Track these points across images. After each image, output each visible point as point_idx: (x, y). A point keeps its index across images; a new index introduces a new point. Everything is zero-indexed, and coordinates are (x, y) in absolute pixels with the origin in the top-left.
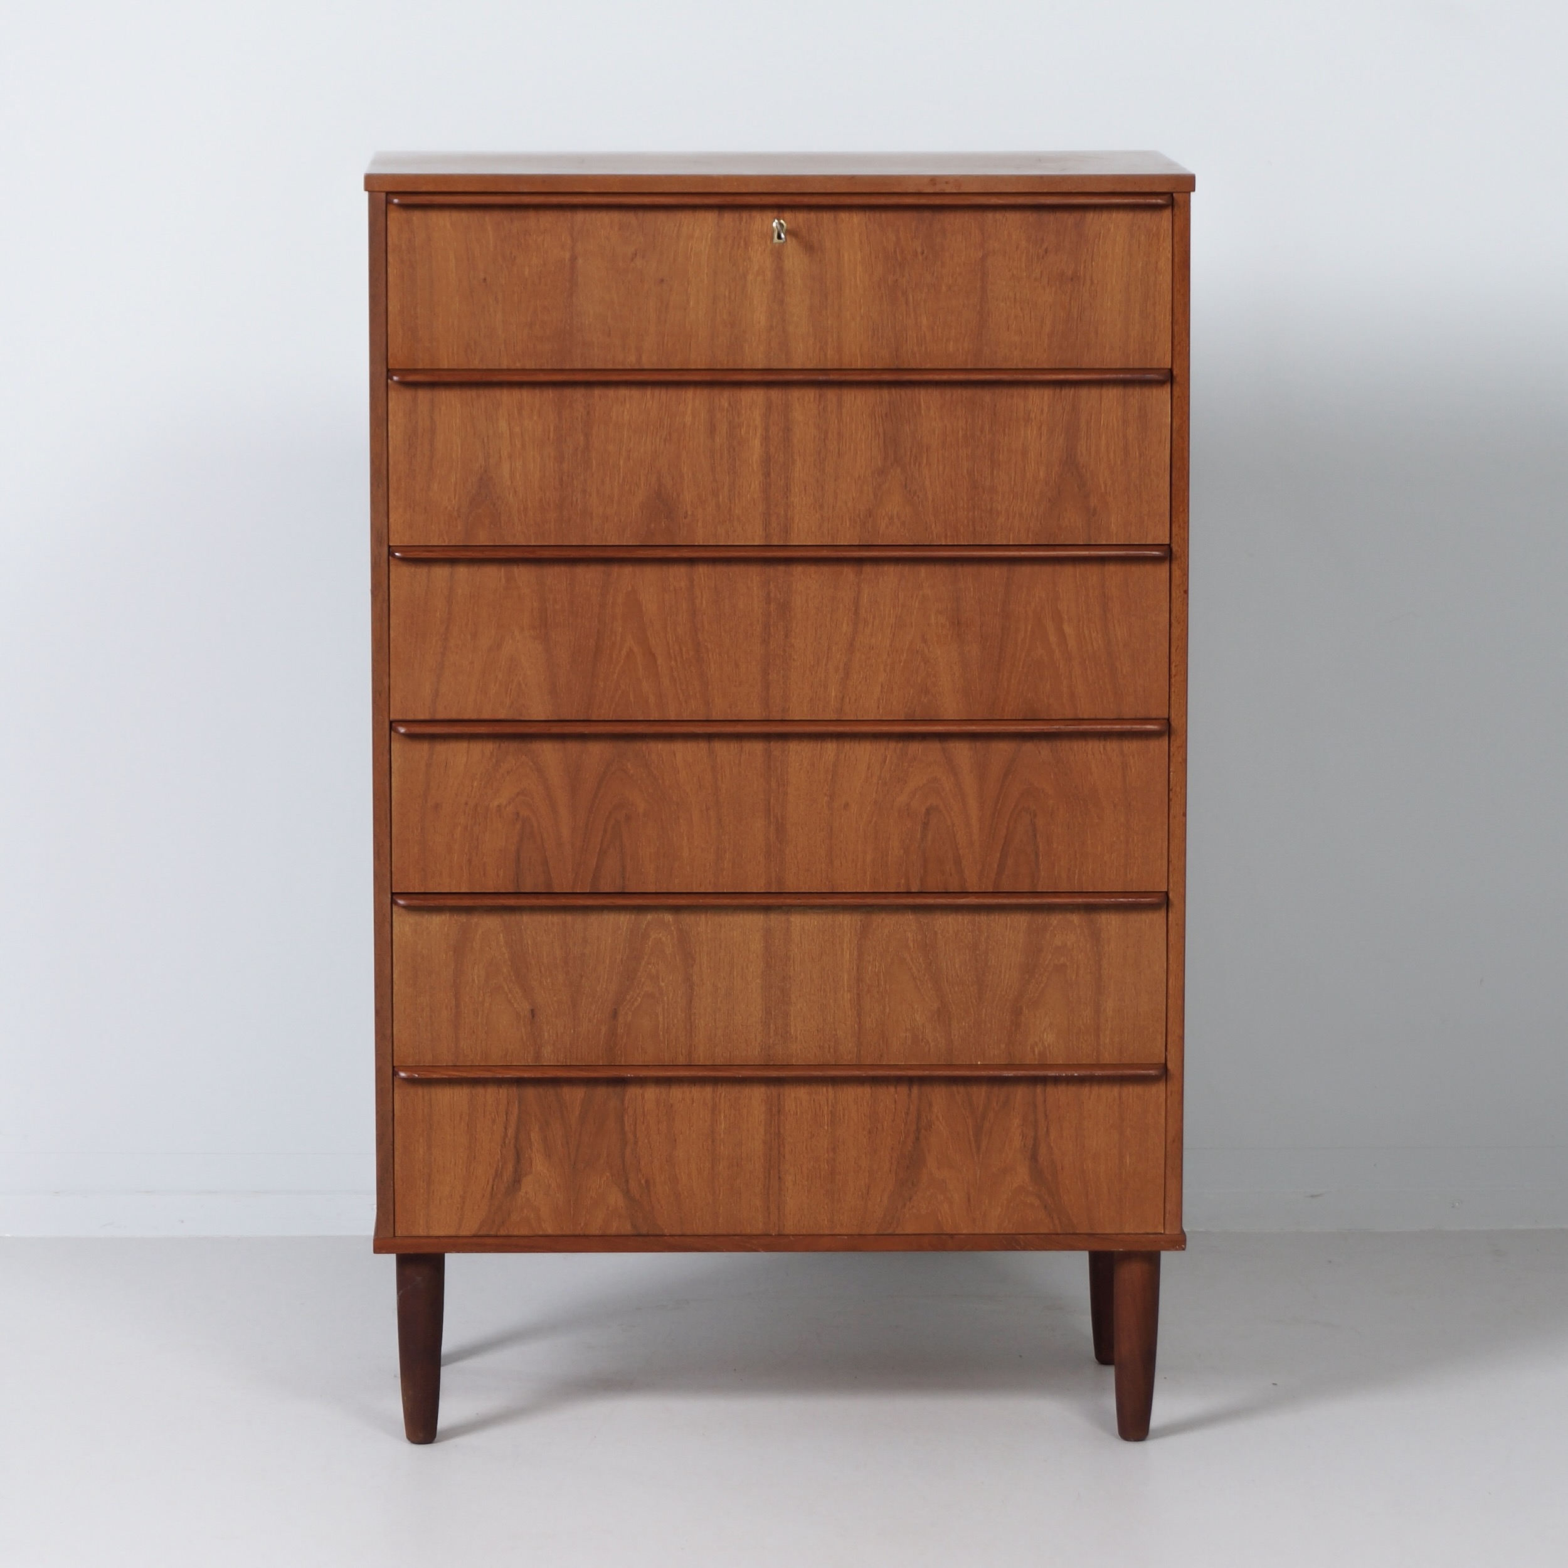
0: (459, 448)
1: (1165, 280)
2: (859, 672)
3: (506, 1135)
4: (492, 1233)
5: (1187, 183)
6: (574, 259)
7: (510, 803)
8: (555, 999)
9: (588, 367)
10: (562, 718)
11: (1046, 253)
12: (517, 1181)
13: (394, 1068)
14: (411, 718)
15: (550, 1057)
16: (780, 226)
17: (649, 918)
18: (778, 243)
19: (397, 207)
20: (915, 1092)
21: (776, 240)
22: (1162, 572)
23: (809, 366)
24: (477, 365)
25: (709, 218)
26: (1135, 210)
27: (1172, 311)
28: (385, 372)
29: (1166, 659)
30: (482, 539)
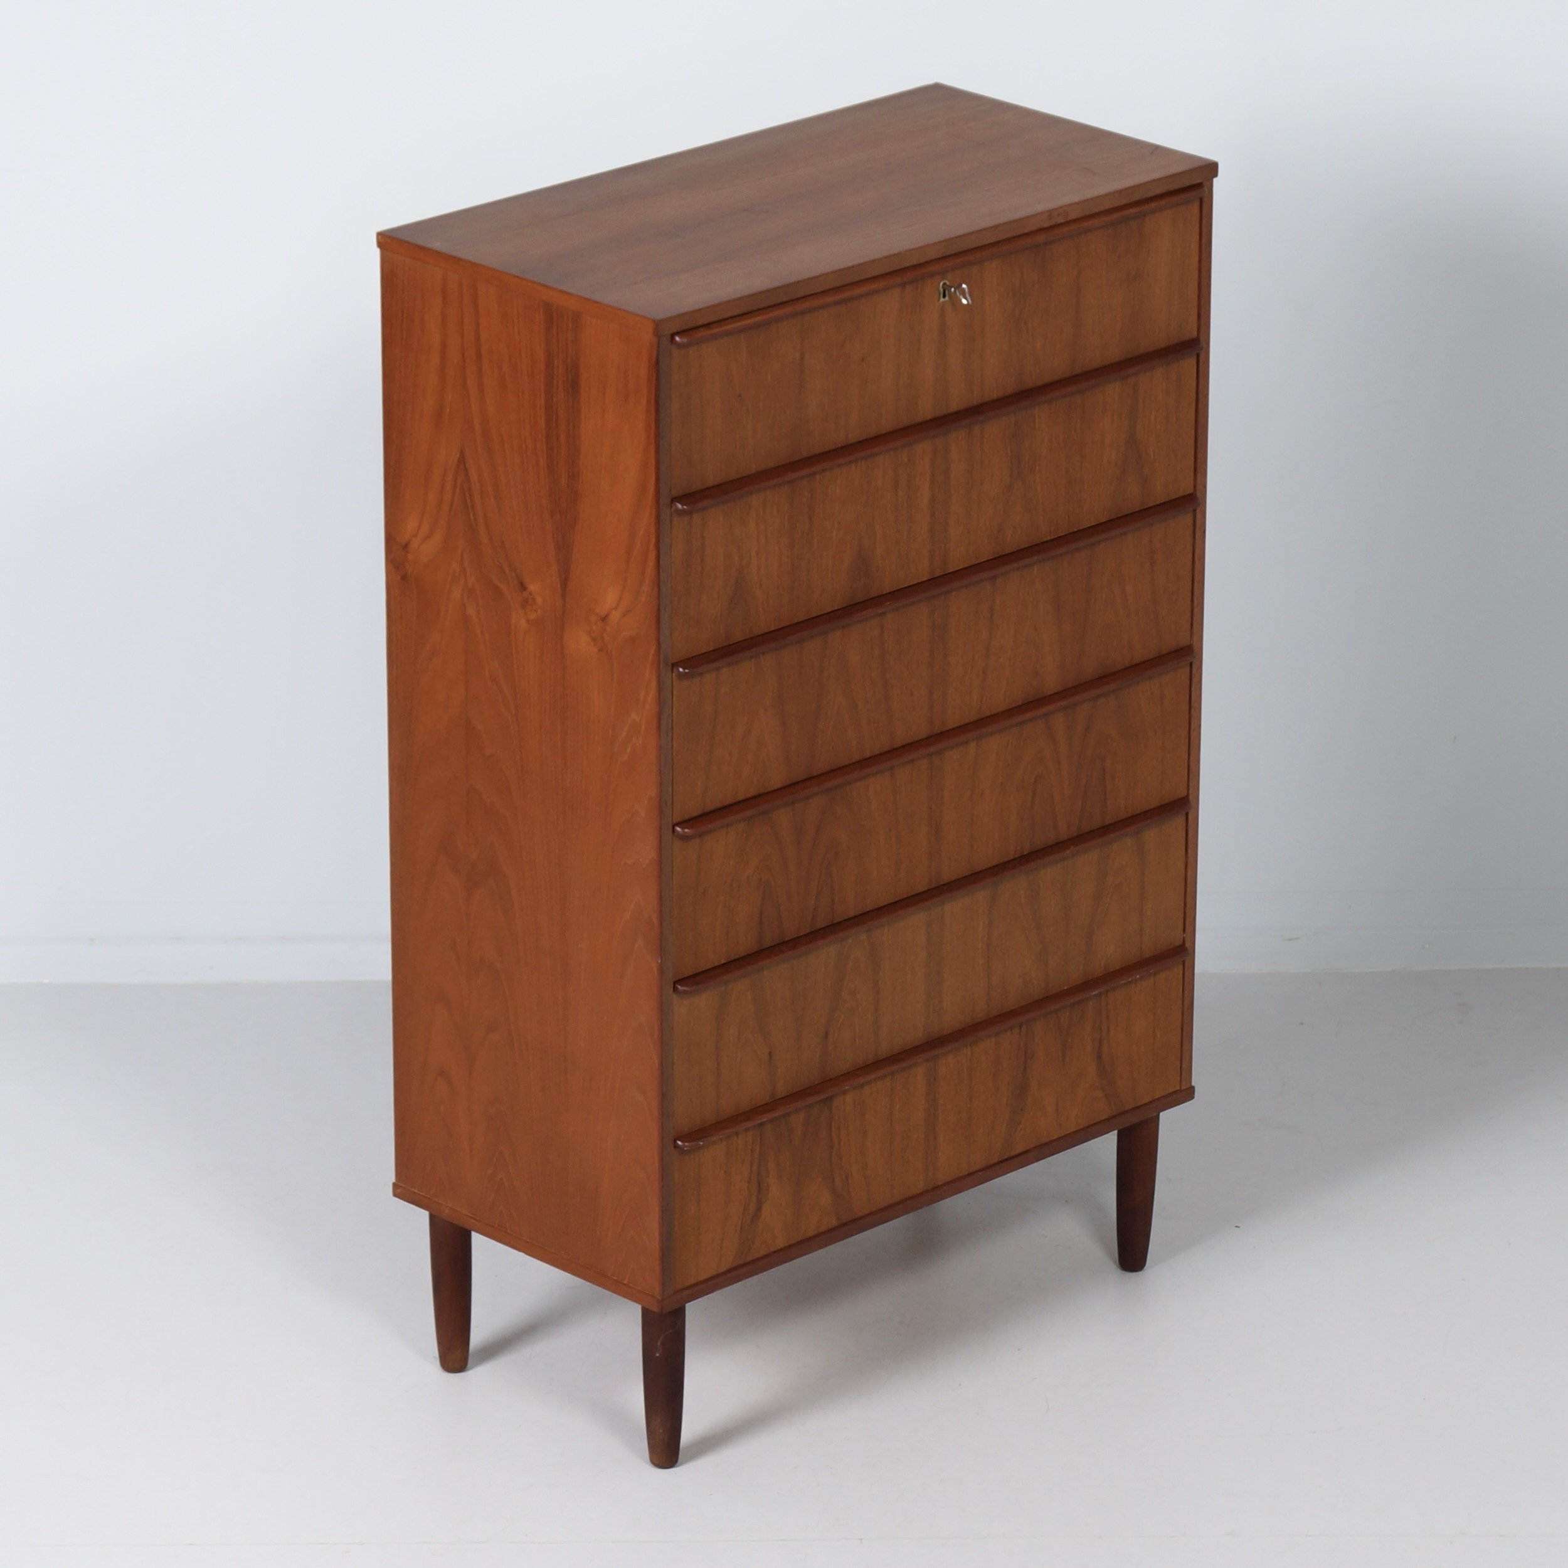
0: (722, 558)
1: (1195, 259)
2: (993, 672)
3: (751, 1171)
4: (742, 1263)
5: (1212, 170)
6: (802, 357)
7: (755, 871)
8: (785, 1036)
9: (811, 454)
10: (791, 782)
11: (1119, 257)
12: (759, 1209)
13: (675, 1141)
14: (687, 817)
15: (782, 1089)
16: (945, 286)
17: (850, 941)
18: (944, 302)
19: (679, 345)
20: (1024, 1028)
21: (942, 300)
22: (1189, 518)
23: (961, 408)
24: (734, 476)
25: (895, 292)
26: (1176, 205)
27: (1199, 286)
28: (670, 502)
29: (1190, 594)
30: (737, 636)
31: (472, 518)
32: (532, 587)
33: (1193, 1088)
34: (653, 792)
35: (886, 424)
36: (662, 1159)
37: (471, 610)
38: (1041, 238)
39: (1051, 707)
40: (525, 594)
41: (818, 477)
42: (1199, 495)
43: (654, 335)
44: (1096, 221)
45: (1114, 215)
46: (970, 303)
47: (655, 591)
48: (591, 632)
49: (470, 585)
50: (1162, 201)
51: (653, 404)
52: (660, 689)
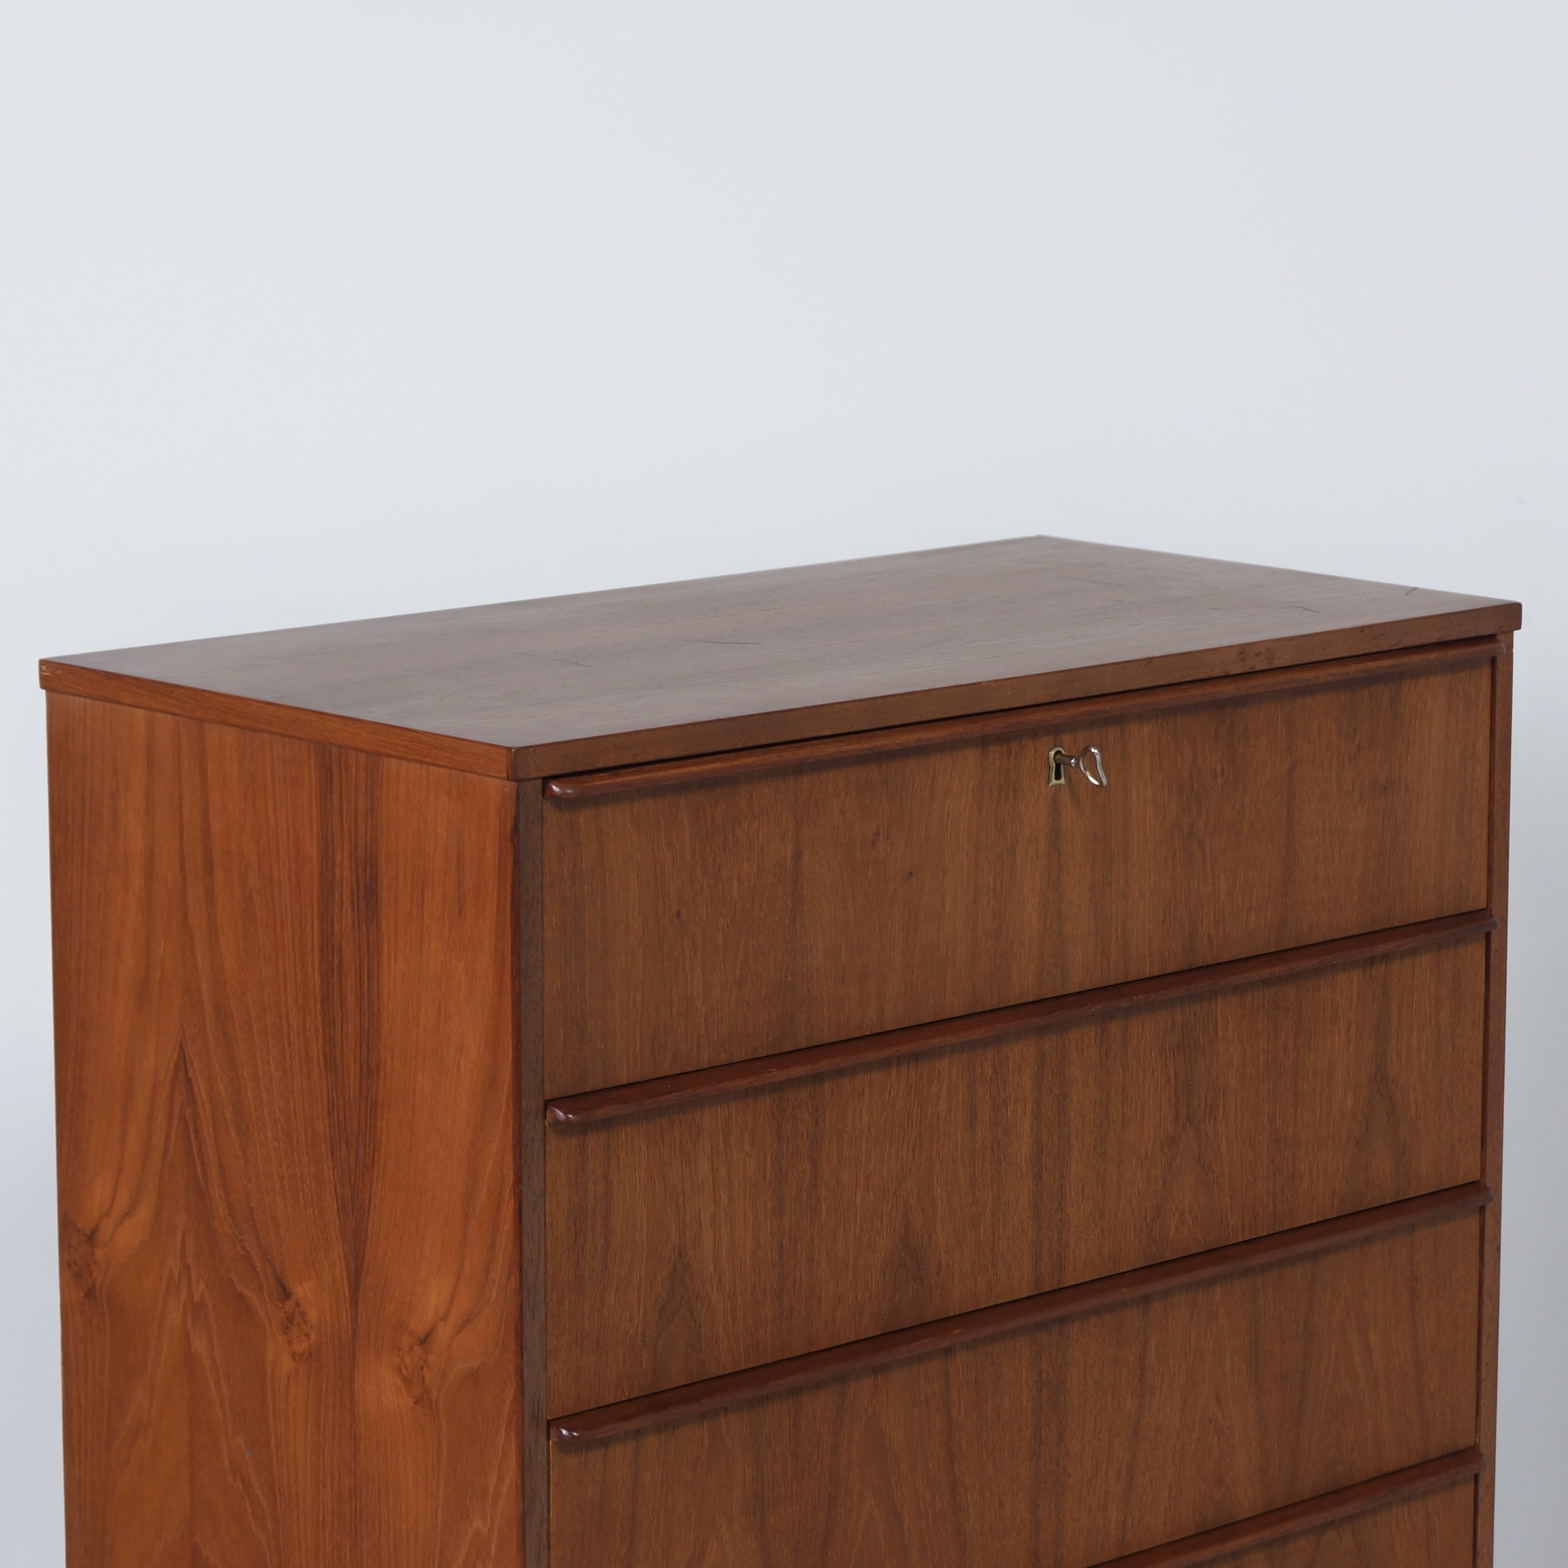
0: (645, 1223)
1: (1483, 769)
2: (1145, 1473)
5: (1510, 615)
6: (797, 856)
9: (815, 1043)
11: (1359, 749)
16: (1058, 756)
18: (1055, 786)
19: (557, 800)
21: (1054, 782)
22: (1473, 1223)
23: (1088, 986)
24: (667, 1067)
25: (971, 756)
26: (1453, 667)
27: (1490, 817)
28: (541, 1104)
29: (1474, 1357)
30: (677, 1376)
31: (200, 1172)
32: (302, 1291)
35: (955, 1003)
37: (199, 1345)
38: (1228, 689)
39: (1247, 1540)
40: (290, 1305)
41: (827, 1086)
42: (1489, 1184)
43: (508, 779)
44: (1323, 675)
45: (1353, 669)
46: (1105, 782)
47: (513, 1279)
48: (402, 1367)
49: (197, 1297)
50: (1432, 656)
51: (508, 914)
52: (524, 1467)
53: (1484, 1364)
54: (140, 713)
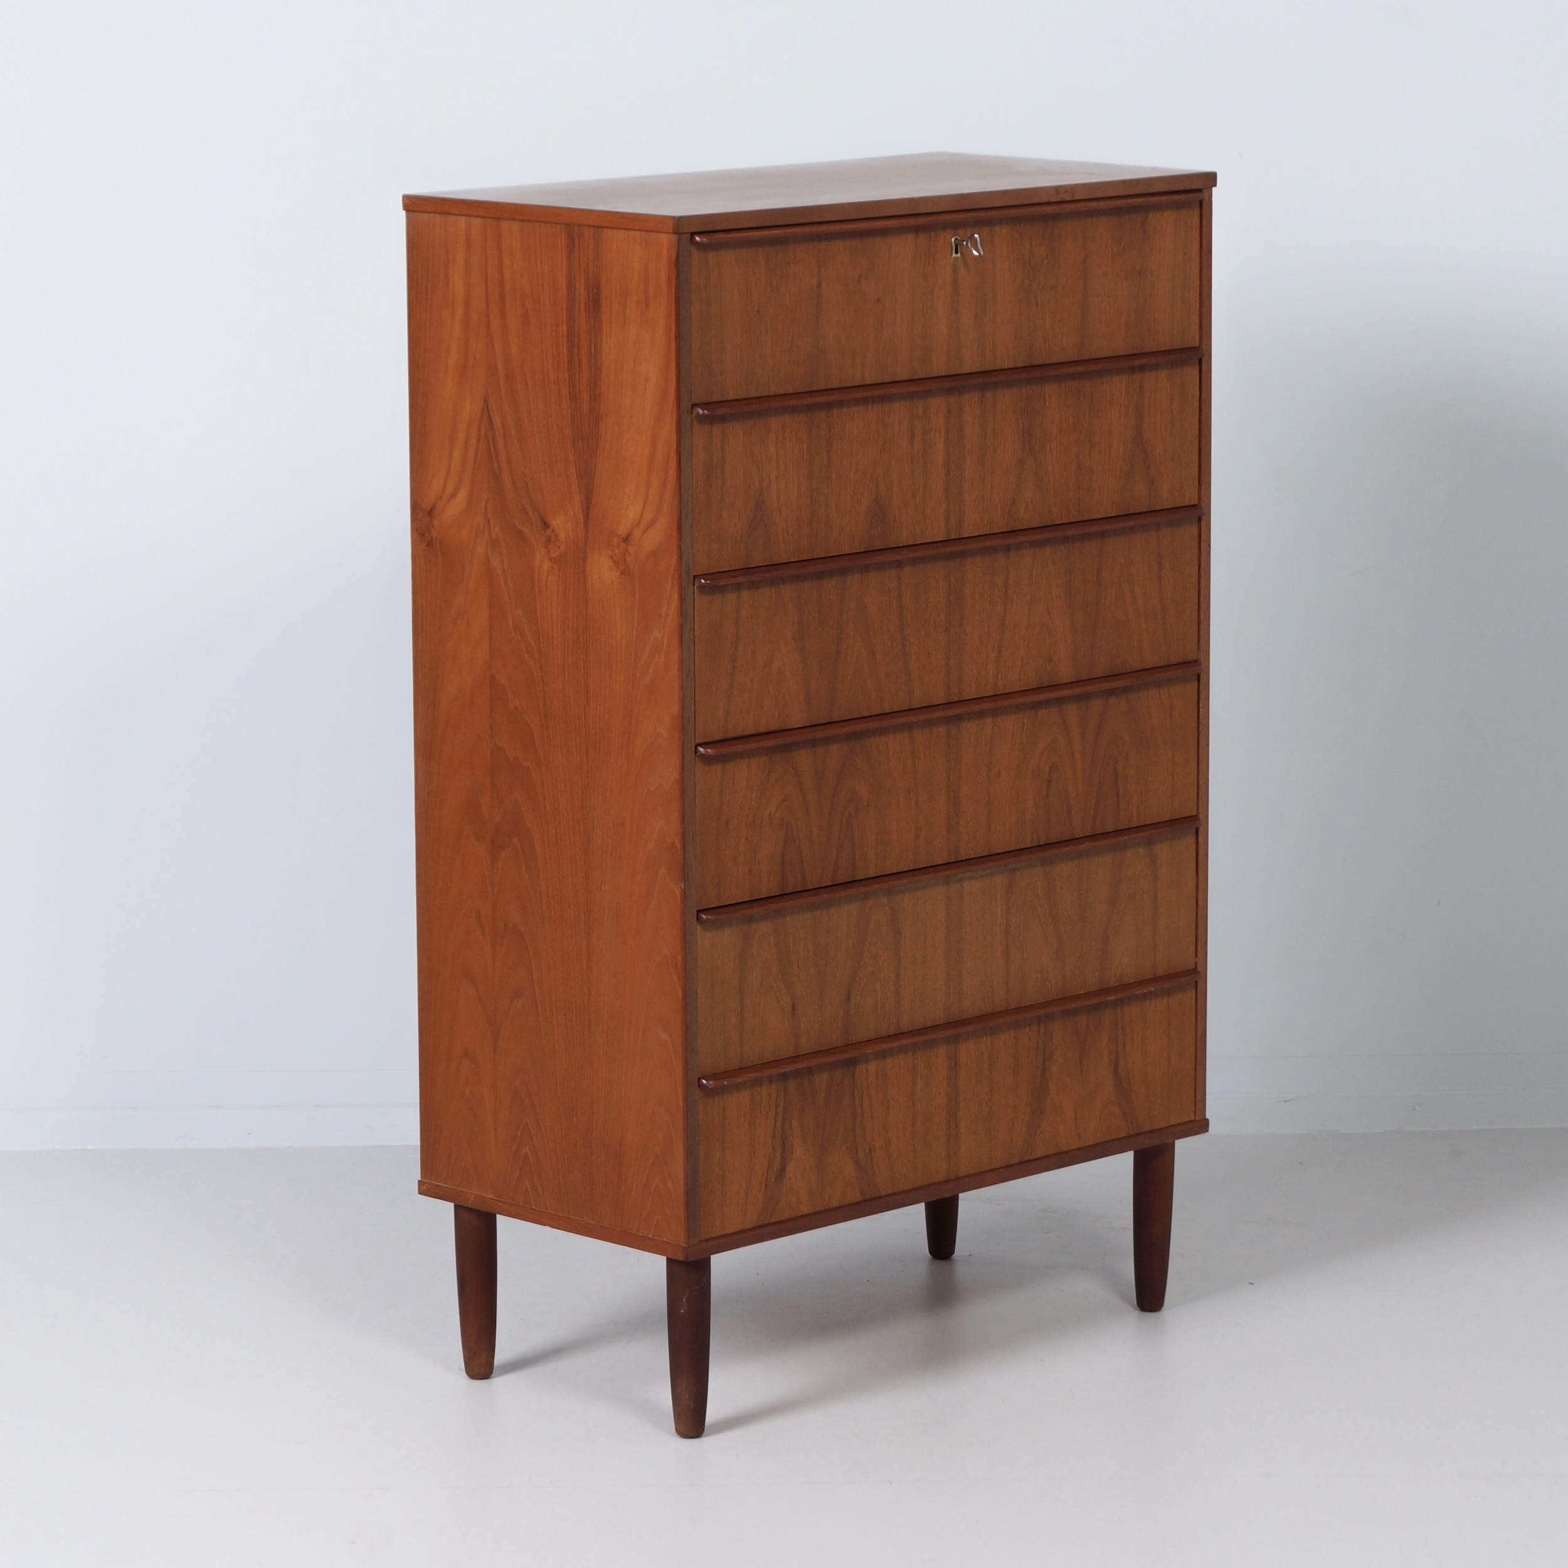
0: (742, 476)
1: (1196, 267)
2: (1008, 649)
3: (775, 1127)
4: (766, 1222)
5: (1210, 179)
6: (819, 285)
7: (777, 810)
8: (808, 990)
9: (828, 387)
10: (814, 723)
11: (1124, 249)
12: (783, 1169)
13: (700, 1079)
14: (710, 740)
15: (805, 1046)
16: (957, 241)
17: (871, 901)
18: (955, 258)
19: (699, 246)
20: (1042, 1027)
21: (954, 255)
22: (1194, 530)
23: (974, 370)
24: (753, 393)
25: (910, 238)
26: (1178, 206)
27: (1201, 295)
28: (690, 408)
29: (1196, 608)
30: (758, 561)
31: (496, 466)
32: (557, 523)
33: (1208, 1120)
34: (675, 709)
35: (902, 373)
36: (686, 1097)
37: (495, 563)
38: (1049, 209)
39: (1065, 693)
40: (549, 532)
41: (835, 411)
42: (1203, 506)
43: (674, 233)
44: (1101, 205)
45: (1119, 202)
46: (982, 253)
47: (676, 498)
48: (613, 555)
49: (493, 536)
50: (1164, 198)
51: (673, 305)
52: (682, 600)
53: (1202, 612)
54: (462, 220)
